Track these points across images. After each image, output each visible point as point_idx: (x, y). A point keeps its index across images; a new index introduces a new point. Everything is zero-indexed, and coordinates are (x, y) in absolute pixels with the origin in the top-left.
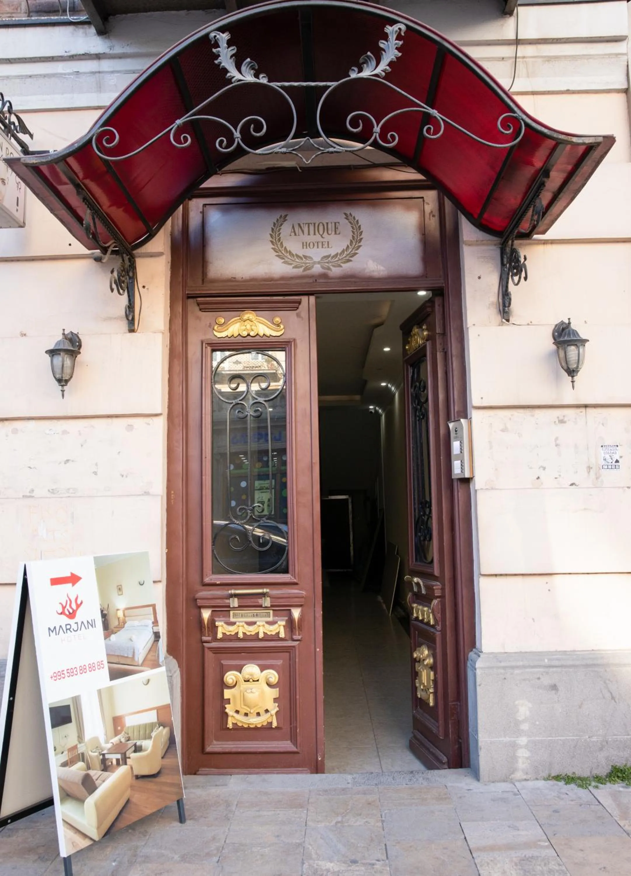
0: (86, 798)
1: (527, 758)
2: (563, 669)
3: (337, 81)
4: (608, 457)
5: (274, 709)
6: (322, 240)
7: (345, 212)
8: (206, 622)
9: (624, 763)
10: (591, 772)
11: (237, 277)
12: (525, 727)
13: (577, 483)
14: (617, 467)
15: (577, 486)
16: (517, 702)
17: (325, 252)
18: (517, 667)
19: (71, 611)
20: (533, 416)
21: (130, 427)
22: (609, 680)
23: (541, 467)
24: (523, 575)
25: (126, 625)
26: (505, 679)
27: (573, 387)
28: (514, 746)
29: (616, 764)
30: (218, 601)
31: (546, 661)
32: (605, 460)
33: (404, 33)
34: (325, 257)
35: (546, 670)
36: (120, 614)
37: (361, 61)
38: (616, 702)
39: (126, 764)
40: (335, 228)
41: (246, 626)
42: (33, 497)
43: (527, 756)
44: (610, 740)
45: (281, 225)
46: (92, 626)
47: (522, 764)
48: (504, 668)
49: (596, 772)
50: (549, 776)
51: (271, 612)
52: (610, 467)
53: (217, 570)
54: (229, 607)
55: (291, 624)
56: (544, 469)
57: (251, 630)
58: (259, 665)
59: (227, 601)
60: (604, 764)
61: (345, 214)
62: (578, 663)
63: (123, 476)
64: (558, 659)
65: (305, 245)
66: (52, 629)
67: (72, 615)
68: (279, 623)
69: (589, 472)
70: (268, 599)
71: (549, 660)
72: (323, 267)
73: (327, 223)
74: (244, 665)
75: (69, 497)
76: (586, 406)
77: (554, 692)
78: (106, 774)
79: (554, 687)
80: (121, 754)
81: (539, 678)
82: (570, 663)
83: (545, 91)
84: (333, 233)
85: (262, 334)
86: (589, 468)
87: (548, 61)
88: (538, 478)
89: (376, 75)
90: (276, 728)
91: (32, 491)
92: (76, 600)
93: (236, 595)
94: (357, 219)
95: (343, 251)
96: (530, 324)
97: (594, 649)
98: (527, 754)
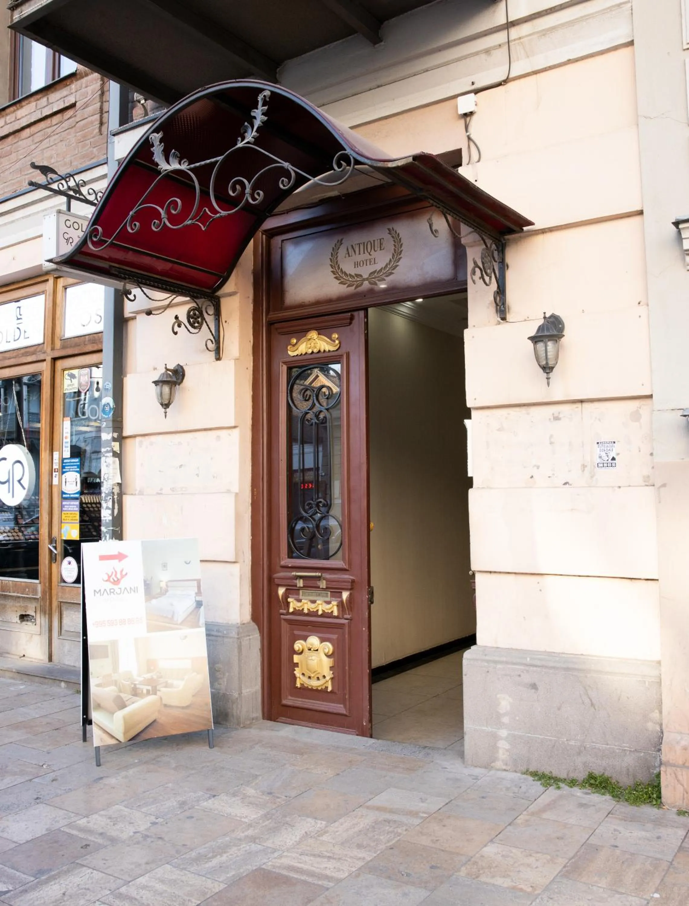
0: (116, 712)
1: (507, 750)
2: (544, 670)
3: (223, 155)
4: (603, 454)
5: (329, 675)
6: (370, 257)
7: (388, 227)
8: (280, 597)
9: (602, 771)
10: (568, 775)
11: (305, 301)
12: (506, 720)
13: (570, 483)
14: (613, 465)
15: (571, 485)
16: (498, 696)
17: (371, 268)
18: (501, 662)
19: (116, 579)
20: (528, 414)
21: (218, 438)
22: (589, 686)
23: (535, 466)
24: (515, 573)
25: (167, 594)
26: (488, 672)
27: (548, 384)
28: (495, 737)
29: (594, 771)
30: (289, 581)
31: (528, 659)
32: (600, 457)
33: (269, 98)
34: (371, 273)
35: (527, 668)
36: (163, 585)
37: (242, 131)
38: (595, 709)
39: (155, 694)
40: (381, 244)
41: (309, 603)
42: (161, 494)
43: (507, 748)
44: (588, 746)
45: (339, 248)
46: (134, 591)
47: (502, 755)
48: (488, 661)
49: (573, 775)
50: (527, 771)
51: (329, 593)
52: (605, 465)
53: (290, 555)
54: (296, 586)
55: (341, 605)
56: (538, 467)
57: (312, 607)
58: (319, 638)
59: (295, 581)
60: (582, 769)
61: (389, 229)
62: (558, 665)
63: (214, 477)
64: (540, 659)
65: (357, 265)
66: (97, 591)
67: (117, 582)
68: (332, 603)
69: (583, 471)
70: (324, 582)
71: (531, 659)
72: (370, 283)
73: (374, 241)
74: (310, 636)
75: (182, 494)
76: (582, 401)
77: (533, 691)
78: (135, 698)
79: (534, 686)
80: (152, 687)
81: (520, 676)
82: (551, 664)
83: (546, 68)
84: (379, 249)
85: (322, 350)
86: (584, 466)
87: (544, 35)
88: (532, 477)
89: (248, 143)
90: (331, 692)
91: (161, 489)
92: (122, 571)
93: (301, 577)
94: (398, 232)
95: (386, 266)
96: (527, 319)
97: (584, 654)
98: (507, 746)
